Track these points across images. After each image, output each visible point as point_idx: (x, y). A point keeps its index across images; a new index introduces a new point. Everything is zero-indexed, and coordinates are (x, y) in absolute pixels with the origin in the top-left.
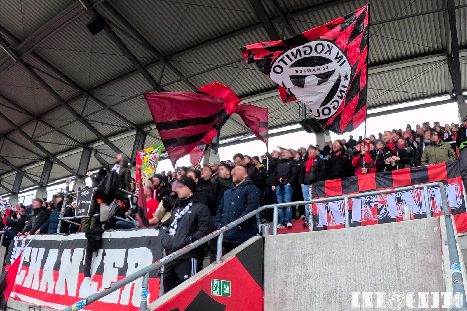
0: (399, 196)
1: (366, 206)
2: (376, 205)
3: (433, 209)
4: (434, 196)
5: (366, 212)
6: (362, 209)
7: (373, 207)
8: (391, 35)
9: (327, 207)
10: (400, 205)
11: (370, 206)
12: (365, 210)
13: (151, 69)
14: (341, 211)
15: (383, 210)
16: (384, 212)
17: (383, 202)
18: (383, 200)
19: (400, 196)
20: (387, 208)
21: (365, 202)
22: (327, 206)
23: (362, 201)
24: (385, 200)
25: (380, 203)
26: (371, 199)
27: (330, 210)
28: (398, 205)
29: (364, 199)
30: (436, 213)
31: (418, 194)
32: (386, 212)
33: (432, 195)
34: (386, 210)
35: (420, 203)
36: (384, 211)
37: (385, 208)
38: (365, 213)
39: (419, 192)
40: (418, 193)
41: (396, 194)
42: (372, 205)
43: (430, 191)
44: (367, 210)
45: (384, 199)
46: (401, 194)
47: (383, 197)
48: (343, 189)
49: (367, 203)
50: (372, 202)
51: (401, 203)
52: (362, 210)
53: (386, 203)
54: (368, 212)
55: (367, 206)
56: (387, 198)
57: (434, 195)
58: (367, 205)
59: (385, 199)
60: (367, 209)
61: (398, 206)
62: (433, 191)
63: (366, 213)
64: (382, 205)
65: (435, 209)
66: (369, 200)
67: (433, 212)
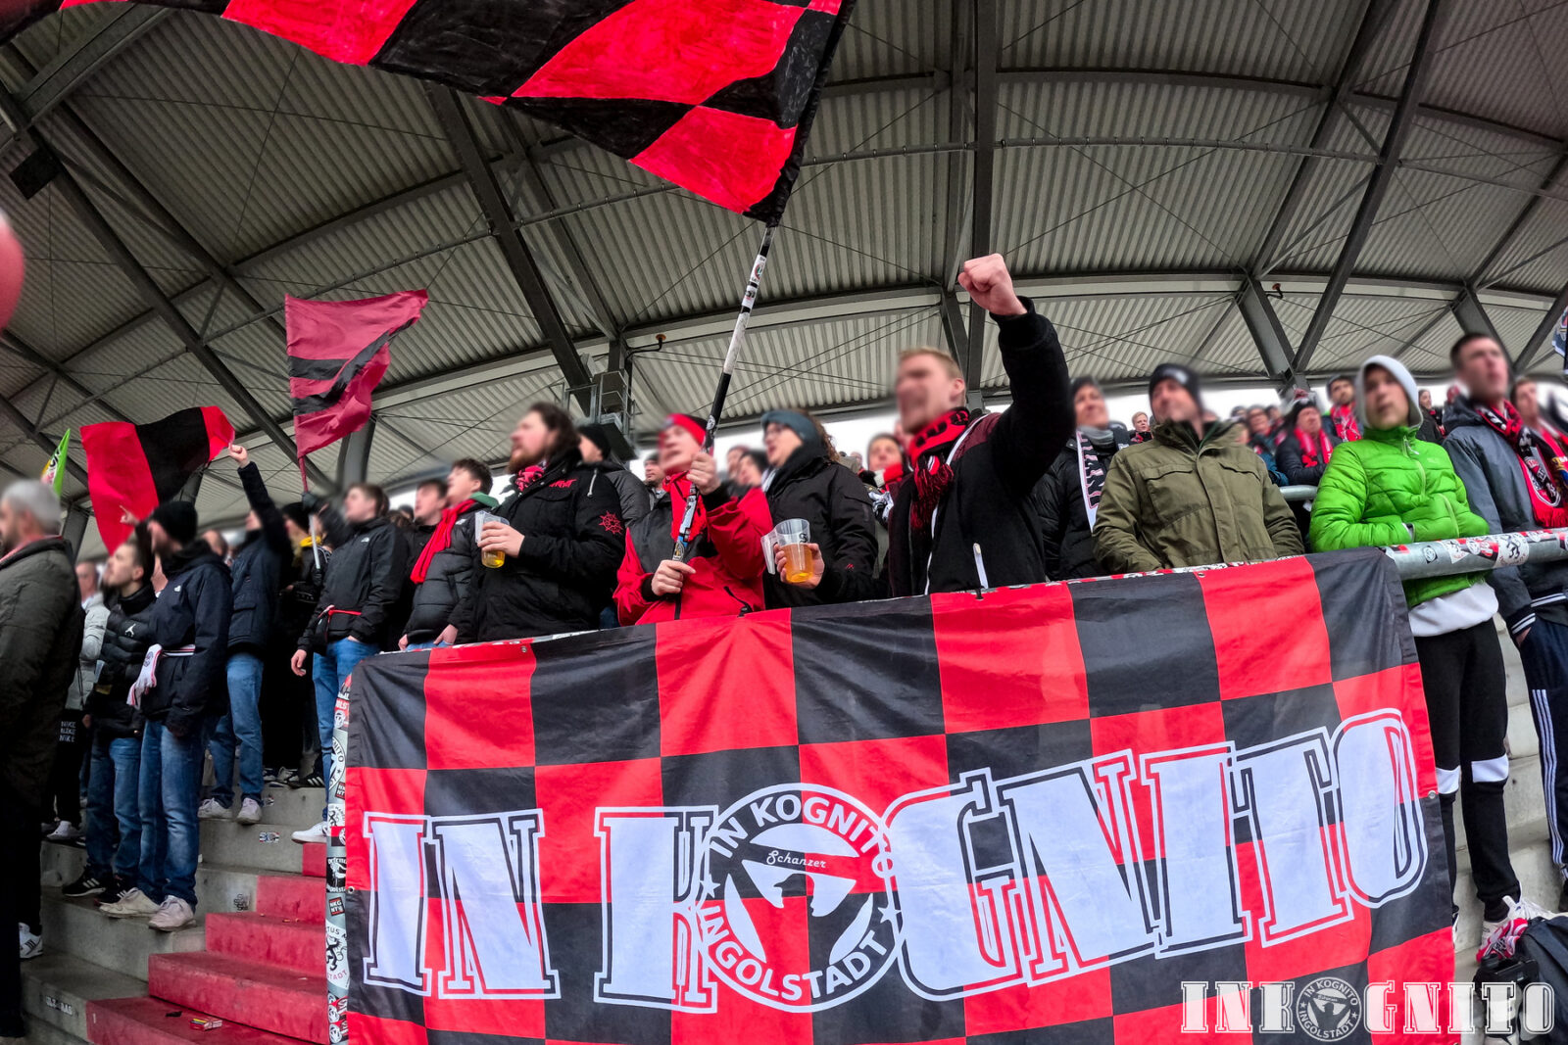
0: (994, 814)
1: (710, 887)
2: (798, 889)
3: (1247, 915)
4: (1249, 813)
5: (711, 939)
6: (680, 908)
7: (777, 900)
8: (807, 223)
9: (429, 849)
10: (995, 885)
11: (749, 891)
12: (705, 925)
13: (187, 304)
14: (520, 900)
15: (858, 931)
16: (868, 951)
17: (859, 867)
18: (857, 845)
19: (997, 810)
20: (888, 913)
21: (703, 848)
22: (429, 839)
23: (684, 835)
24: (875, 851)
25: (834, 866)
26: (753, 829)
27: (450, 870)
28: (986, 885)
29: (698, 823)
30: (1265, 944)
31: (1140, 794)
32: (881, 950)
33: (1241, 803)
34: (883, 932)
35: (1150, 865)
36: (870, 941)
37: (876, 915)
38: (701, 946)
39: (1145, 782)
40: (1136, 785)
41: (966, 798)
42: (768, 879)
43: (1227, 770)
44: (720, 921)
45: (866, 835)
46: (1007, 794)
47: (861, 816)
48: (541, 724)
49: (721, 867)
50: (761, 854)
51: (1010, 873)
52: (677, 917)
53: (884, 875)
54: (731, 937)
55: (720, 893)
56: (890, 832)
57: (1251, 801)
58: (718, 877)
59: (877, 839)
60: (723, 914)
61: (982, 901)
62: (1247, 773)
63: (712, 950)
64: (846, 886)
65: (1258, 911)
66: (742, 834)
67: (1249, 938)
